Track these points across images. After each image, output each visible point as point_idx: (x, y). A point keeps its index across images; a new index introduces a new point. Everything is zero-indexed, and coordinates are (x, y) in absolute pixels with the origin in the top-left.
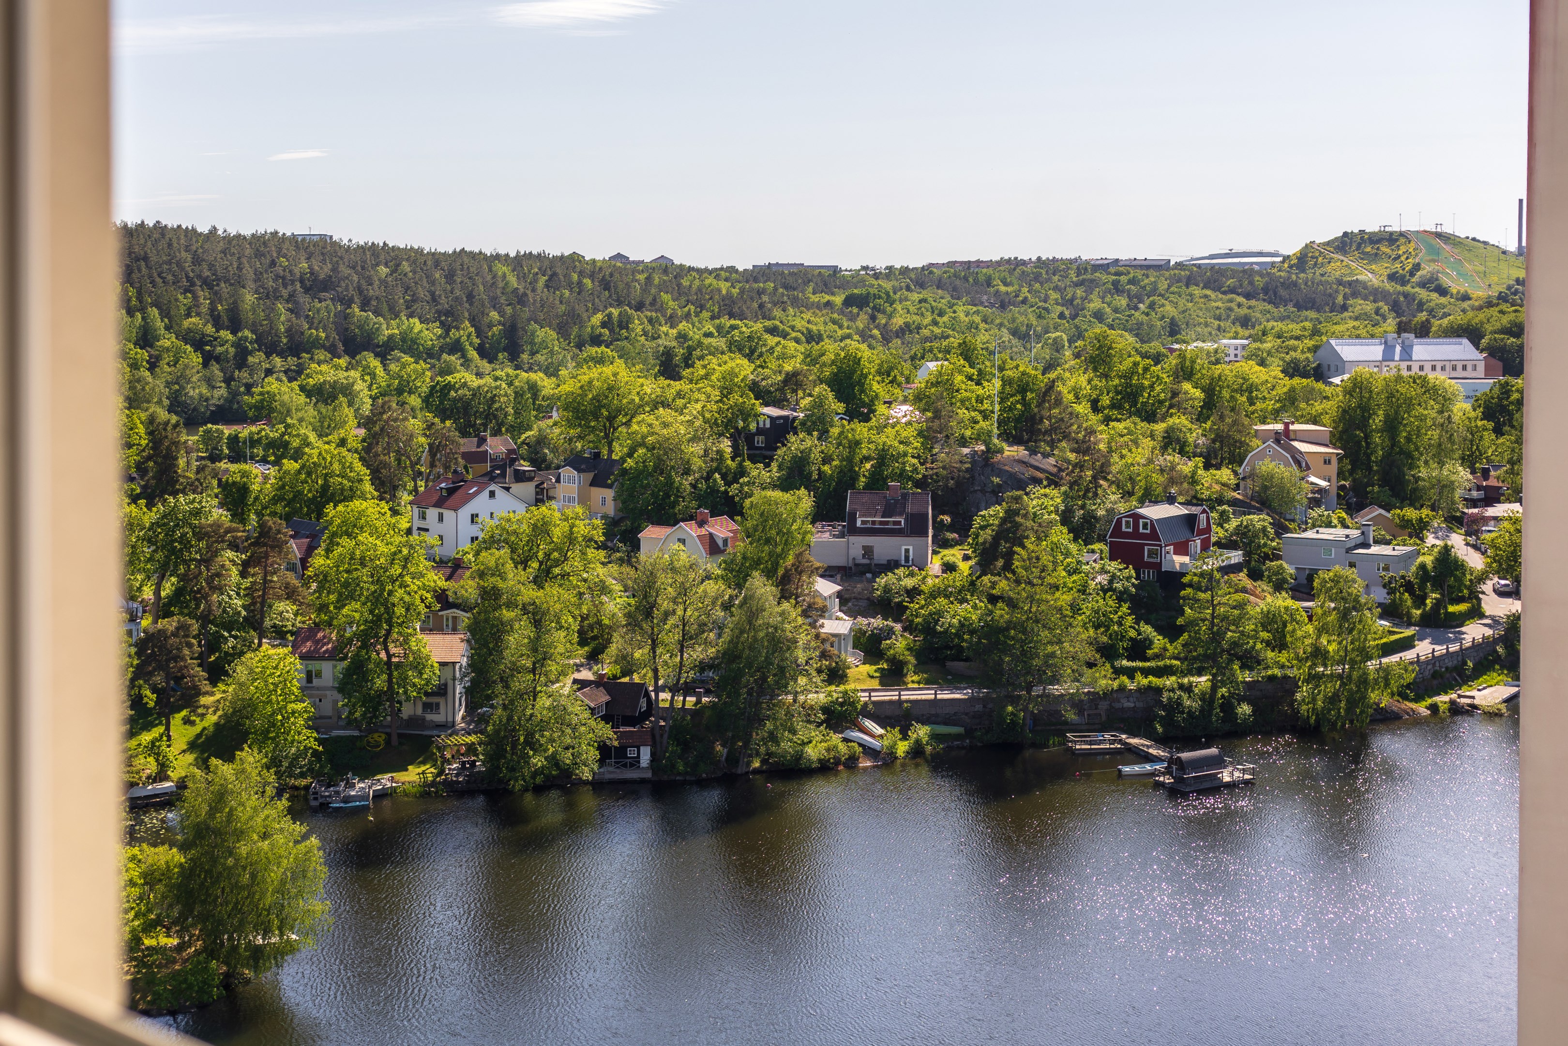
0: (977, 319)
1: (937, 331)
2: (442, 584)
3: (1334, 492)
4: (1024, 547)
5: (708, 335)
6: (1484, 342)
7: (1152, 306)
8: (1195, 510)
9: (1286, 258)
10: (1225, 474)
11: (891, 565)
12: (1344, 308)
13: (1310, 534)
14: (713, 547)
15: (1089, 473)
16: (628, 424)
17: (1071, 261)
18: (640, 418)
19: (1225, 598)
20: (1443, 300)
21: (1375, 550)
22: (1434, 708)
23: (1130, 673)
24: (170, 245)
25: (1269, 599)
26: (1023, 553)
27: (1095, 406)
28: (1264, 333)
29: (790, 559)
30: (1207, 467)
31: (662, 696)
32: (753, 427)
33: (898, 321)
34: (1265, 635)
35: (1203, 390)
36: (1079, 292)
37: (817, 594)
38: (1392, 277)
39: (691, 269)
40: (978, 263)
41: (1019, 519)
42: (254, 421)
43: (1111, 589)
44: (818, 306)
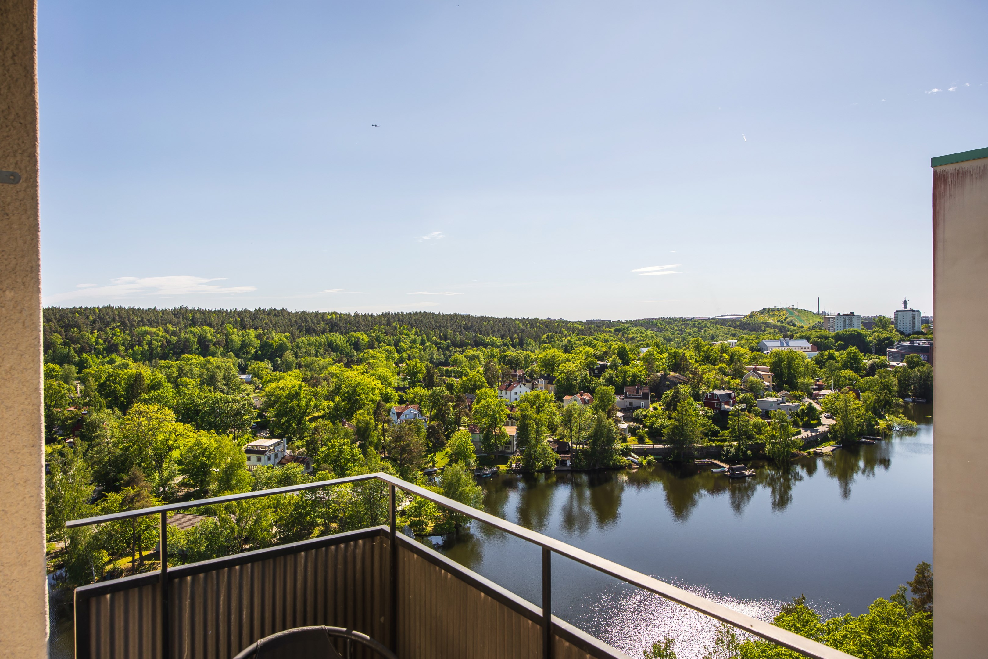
0: (653, 335)
1: (642, 339)
2: (509, 412)
3: (771, 386)
4: (680, 403)
5: (577, 340)
6: (811, 340)
7: (705, 330)
8: (731, 392)
9: (745, 316)
10: (738, 381)
11: (638, 408)
12: (764, 331)
13: (765, 399)
14: (584, 402)
15: (696, 381)
16: (558, 366)
17: (680, 318)
18: (562, 364)
19: (743, 418)
20: (795, 328)
21: (787, 404)
22: (809, 453)
23: (713, 441)
24: (428, 317)
25: (754, 419)
26: (680, 405)
27: (696, 361)
28: (742, 338)
29: (610, 407)
30: (732, 379)
31: (573, 445)
32: (595, 367)
33: (630, 336)
34: (755, 430)
35: (729, 355)
36: (683, 327)
37: (617, 417)
38: (779, 321)
39: (570, 322)
40: (653, 319)
41: (678, 395)
42: (452, 365)
43: (706, 416)
44: (607, 332)
